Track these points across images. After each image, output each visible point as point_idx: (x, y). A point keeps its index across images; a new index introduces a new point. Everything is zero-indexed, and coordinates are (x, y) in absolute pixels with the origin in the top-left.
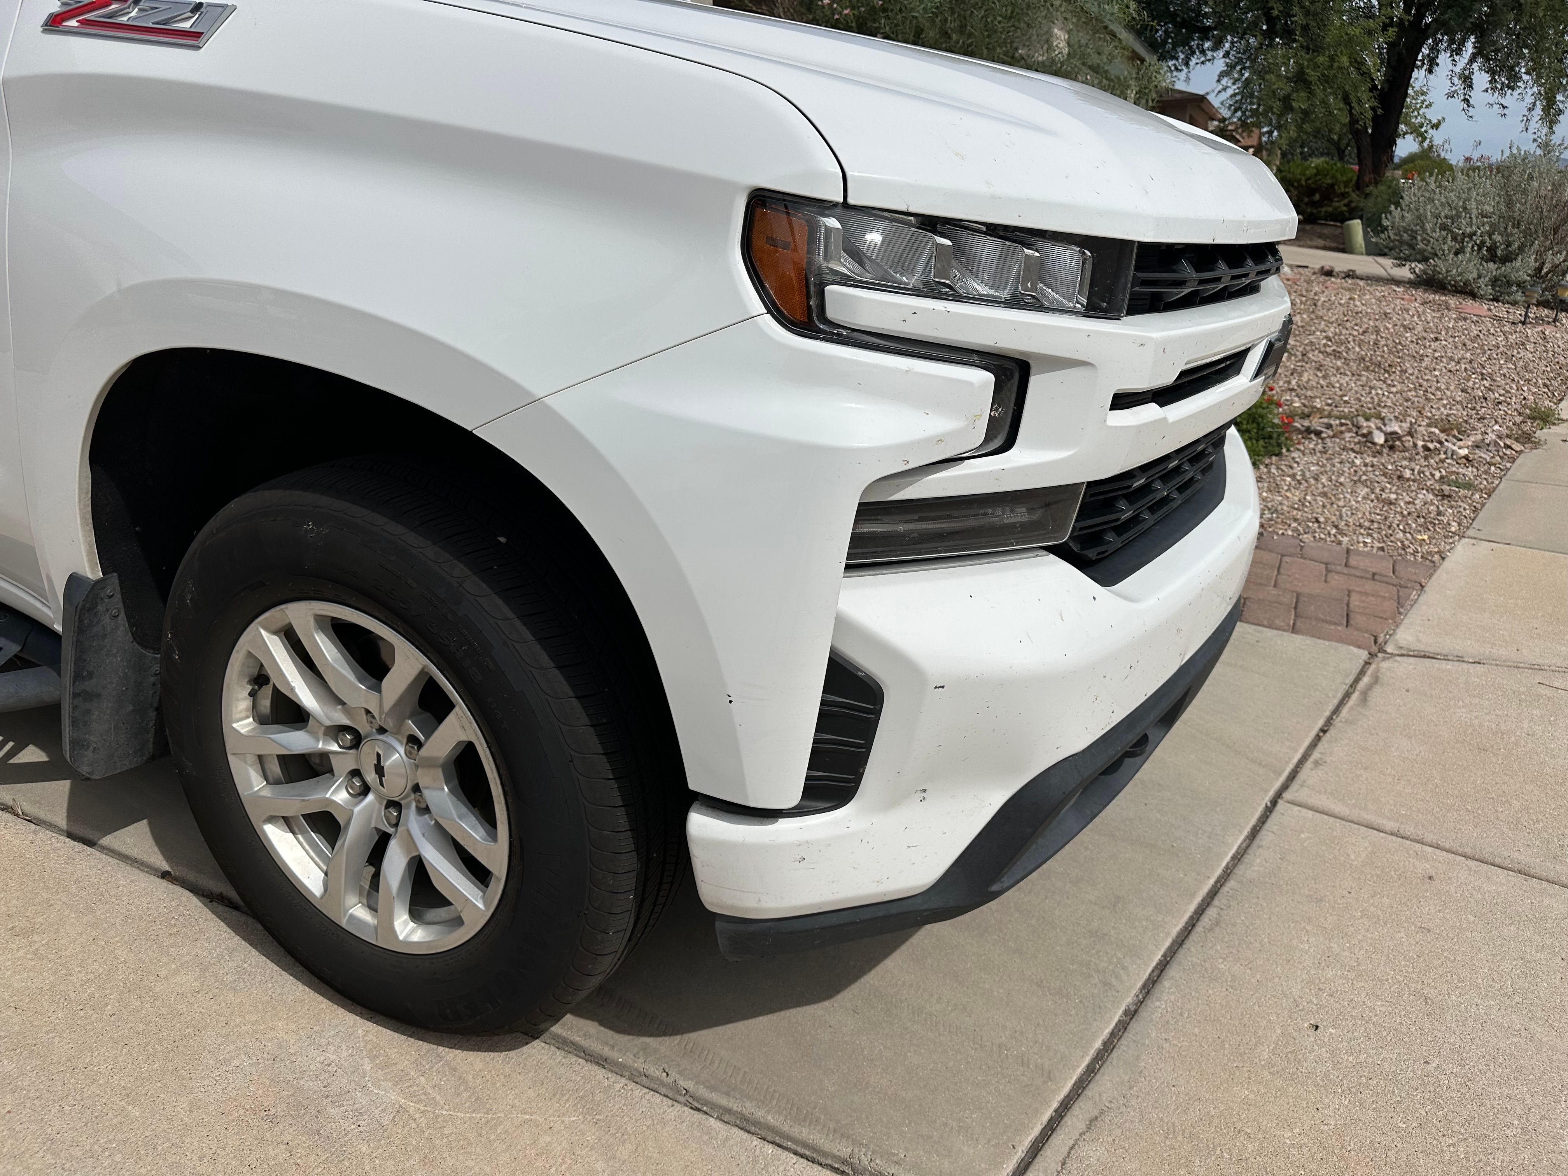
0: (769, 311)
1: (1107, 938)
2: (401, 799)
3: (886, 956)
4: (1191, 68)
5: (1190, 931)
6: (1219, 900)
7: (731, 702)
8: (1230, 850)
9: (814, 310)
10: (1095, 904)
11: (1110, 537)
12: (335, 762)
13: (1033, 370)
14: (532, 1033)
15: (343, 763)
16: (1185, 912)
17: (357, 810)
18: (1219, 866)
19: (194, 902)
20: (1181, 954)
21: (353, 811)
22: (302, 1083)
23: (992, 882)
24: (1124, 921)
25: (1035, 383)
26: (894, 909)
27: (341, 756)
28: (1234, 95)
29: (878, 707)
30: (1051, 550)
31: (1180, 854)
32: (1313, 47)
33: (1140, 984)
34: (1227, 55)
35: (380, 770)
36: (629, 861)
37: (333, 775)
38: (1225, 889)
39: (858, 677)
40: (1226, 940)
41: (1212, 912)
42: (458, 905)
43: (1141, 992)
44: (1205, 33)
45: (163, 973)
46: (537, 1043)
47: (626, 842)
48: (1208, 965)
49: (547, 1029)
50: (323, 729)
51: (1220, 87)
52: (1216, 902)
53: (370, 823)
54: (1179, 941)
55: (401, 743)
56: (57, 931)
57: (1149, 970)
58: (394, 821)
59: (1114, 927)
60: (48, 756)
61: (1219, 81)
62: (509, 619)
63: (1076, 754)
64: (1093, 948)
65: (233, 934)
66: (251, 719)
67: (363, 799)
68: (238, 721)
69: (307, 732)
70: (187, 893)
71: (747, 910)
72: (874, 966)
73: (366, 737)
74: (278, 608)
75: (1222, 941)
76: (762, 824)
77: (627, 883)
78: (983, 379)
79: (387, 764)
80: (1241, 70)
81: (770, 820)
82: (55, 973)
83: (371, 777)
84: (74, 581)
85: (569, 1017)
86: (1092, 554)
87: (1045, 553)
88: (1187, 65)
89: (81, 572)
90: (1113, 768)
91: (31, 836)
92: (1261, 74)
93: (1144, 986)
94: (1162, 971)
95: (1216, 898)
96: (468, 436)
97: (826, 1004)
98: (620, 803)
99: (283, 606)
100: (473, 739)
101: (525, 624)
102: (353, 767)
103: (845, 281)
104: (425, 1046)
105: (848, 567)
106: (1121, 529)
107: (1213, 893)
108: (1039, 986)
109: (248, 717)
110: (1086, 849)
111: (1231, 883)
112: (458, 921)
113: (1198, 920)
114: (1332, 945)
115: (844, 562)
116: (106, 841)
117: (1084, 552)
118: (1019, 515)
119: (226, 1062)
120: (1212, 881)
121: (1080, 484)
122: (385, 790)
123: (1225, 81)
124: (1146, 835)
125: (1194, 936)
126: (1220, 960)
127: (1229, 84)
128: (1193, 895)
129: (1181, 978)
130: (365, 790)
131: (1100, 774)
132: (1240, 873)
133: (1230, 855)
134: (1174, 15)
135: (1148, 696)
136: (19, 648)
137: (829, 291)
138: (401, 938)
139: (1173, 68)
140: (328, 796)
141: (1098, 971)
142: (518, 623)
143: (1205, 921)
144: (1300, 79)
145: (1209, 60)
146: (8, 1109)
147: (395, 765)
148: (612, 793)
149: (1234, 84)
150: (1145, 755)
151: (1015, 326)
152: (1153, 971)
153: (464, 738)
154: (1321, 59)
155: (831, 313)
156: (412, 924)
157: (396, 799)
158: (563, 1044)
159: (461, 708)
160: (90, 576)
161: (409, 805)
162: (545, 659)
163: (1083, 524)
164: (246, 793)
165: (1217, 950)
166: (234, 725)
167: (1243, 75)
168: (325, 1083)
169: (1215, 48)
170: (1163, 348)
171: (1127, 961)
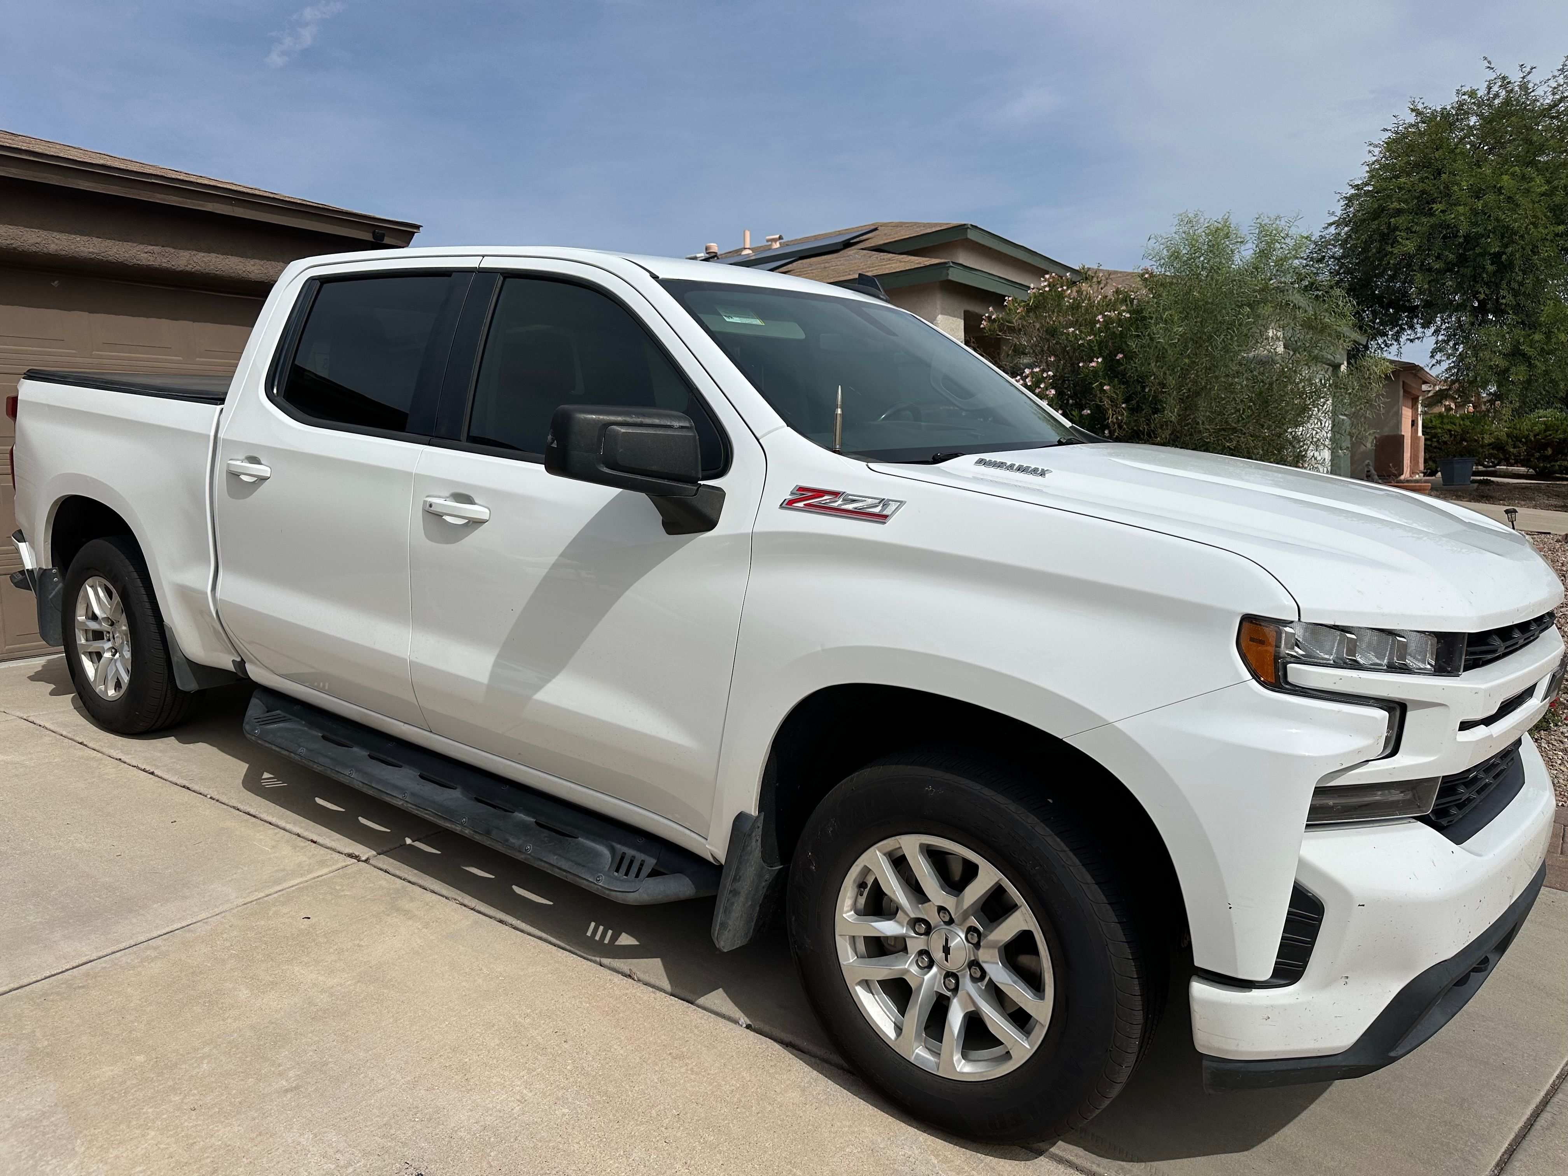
0: (1254, 678)
1: (1460, 1127)
2: (958, 972)
3: (1284, 1126)
4: (1402, 344)
5: (1529, 1129)
6: (1551, 1108)
7: (1230, 908)
8: (1554, 1071)
9: (1281, 677)
10: (1445, 1102)
11: (1454, 811)
12: (909, 943)
13: (1408, 709)
14: (1040, 1153)
15: (916, 944)
16: (1523, 1114)
17: (927, 977)
18: (1547, 1082)
19: (777, 1046)
20: (1525, 1143)
21: (924, 979)
22: (896, 1166)
23: (1392, 1049)
24: (1472, 1117)
25: (1410, 715)
26: (1324, 1063)
27: (915, 939)
28: (1450, 369)
29: (1320, 917)
30: (1418, 819)
31: (1511, 1071)
32: (1530, 324)
33: (1494, 1163)
34: (1437, 332)
35: (946, 950)
36: (1139, 1017)
37: (907, 953)
38: (1555, 1100)
39: (1308, 897)
40: (1562, 1137)
41: (1546, 1117)
42: (1009, 1044)
43: (1496, 1169)
44: (1413, 311)
45: (778, 1090)
46: (1042, 1158)
47: (1137, 1003)
48: (1549, 1154)
49: (1047, 1150)
50: (908, 919)
51: (1434, 361)
52: (1548, 1108)
53: (934, 987)
54: (1522, 1135)
55: (963, 931)
56: (699, 1058)
57: (1500, 1154)
58: (952, 986)
59: (1463, 1120)
60: (638, 940)
61: (1432, 357)
62: (1065, 851)
63: (1446, 961)
64: (1450, 1134)
65: (811, 1069)
66: (853, 912)
67: (928, 972)
68: (846, 913)
69: (897, 922)
70: (770, 1040)
71: (1227, 1052)
72: (1277, 1131)
73: (934, 928)
74: (893, 838)
75: (1559, 1137)
76: (1241, 992)
77: (1137, 1031)
78: (1382, 715)
79: (952, 944)
80: (1455, 345)
81: (1246, 990)
82: (711, 1084)
83: (938, 955)
84: (741, 818)
85: (1060, 1143)
86: (1444, 822)
87: (1414, 820)
88: (1397, 340)
89: (747, 811)
90: (1462, 981)
91: (653, 995)
92: (1476, 349)
93: (1497, 1165)
94: (1511, 1155)
95: (1548, 1105)
96: (1061, 741)
97: (1246, 1153)
98: (1135, 976)
99: (898, 837)
100: (1032, 929)
101: (1075, 855)
102: (923, 947)
103: (1298, 660)
104: (969, 1153)
105: (1307, 826)
106: (1460, 806)
107: (1545, 1103)
108: (1410, 1156)
109: (851, 910)
111: (1560, 1096)
112: (1008, 1056)
113: (1535, 1121)
115: (1305, 823)
116: (701, 1001)
117: (1439, 821)
118: (1396, 796)
119: (842, 1149)
120: (1542, 1093)
121: (1438, 777)
122: (948, 964)
123: (1438, 356)
124: (1478, 1054)
125: (1533, 1132)
126: (1560, 1151)
127: (1443, 358)
128: (1528, 1102)
129: (1528, 1161)
130: (931, 964)
131: (1454, 985)
133: (1556, 1074)
134: (1379, 299)
135: (1491, 924)
136: (655, 861)
137: (1290, 667)
138: (958, 1070)
139: (1383, 346)
140: (906, 967)
141: (1457, 1150)
142: (1071, 854)
143: (1542, 1121)
144: (1516, 354)
145: (1418, 338)
146: (721, 1162)
147: (958, 948)
148: (1131, 969)
149: (1448, 358)
150: (1487, 972)
151: (1401, 685)
152: (1503, 1155)
153: (1025, 928)
154: (1537, 337)
155: (1291, 679)
156: (963, 1061)
157: (955, 971)
158: (1060, 1160)
159: (1025, 907)
160: (753, 814)
161: (964, 976)
162: (1088, 878)
163: (1439, 802)
164: (845, 963)
165: (1555, 1143)
166: (844, 915)
167: (1457, 350)
168: (911, 1168)
169: (1425, 326)
170: (1489, 693)
171: (1480, 1146)
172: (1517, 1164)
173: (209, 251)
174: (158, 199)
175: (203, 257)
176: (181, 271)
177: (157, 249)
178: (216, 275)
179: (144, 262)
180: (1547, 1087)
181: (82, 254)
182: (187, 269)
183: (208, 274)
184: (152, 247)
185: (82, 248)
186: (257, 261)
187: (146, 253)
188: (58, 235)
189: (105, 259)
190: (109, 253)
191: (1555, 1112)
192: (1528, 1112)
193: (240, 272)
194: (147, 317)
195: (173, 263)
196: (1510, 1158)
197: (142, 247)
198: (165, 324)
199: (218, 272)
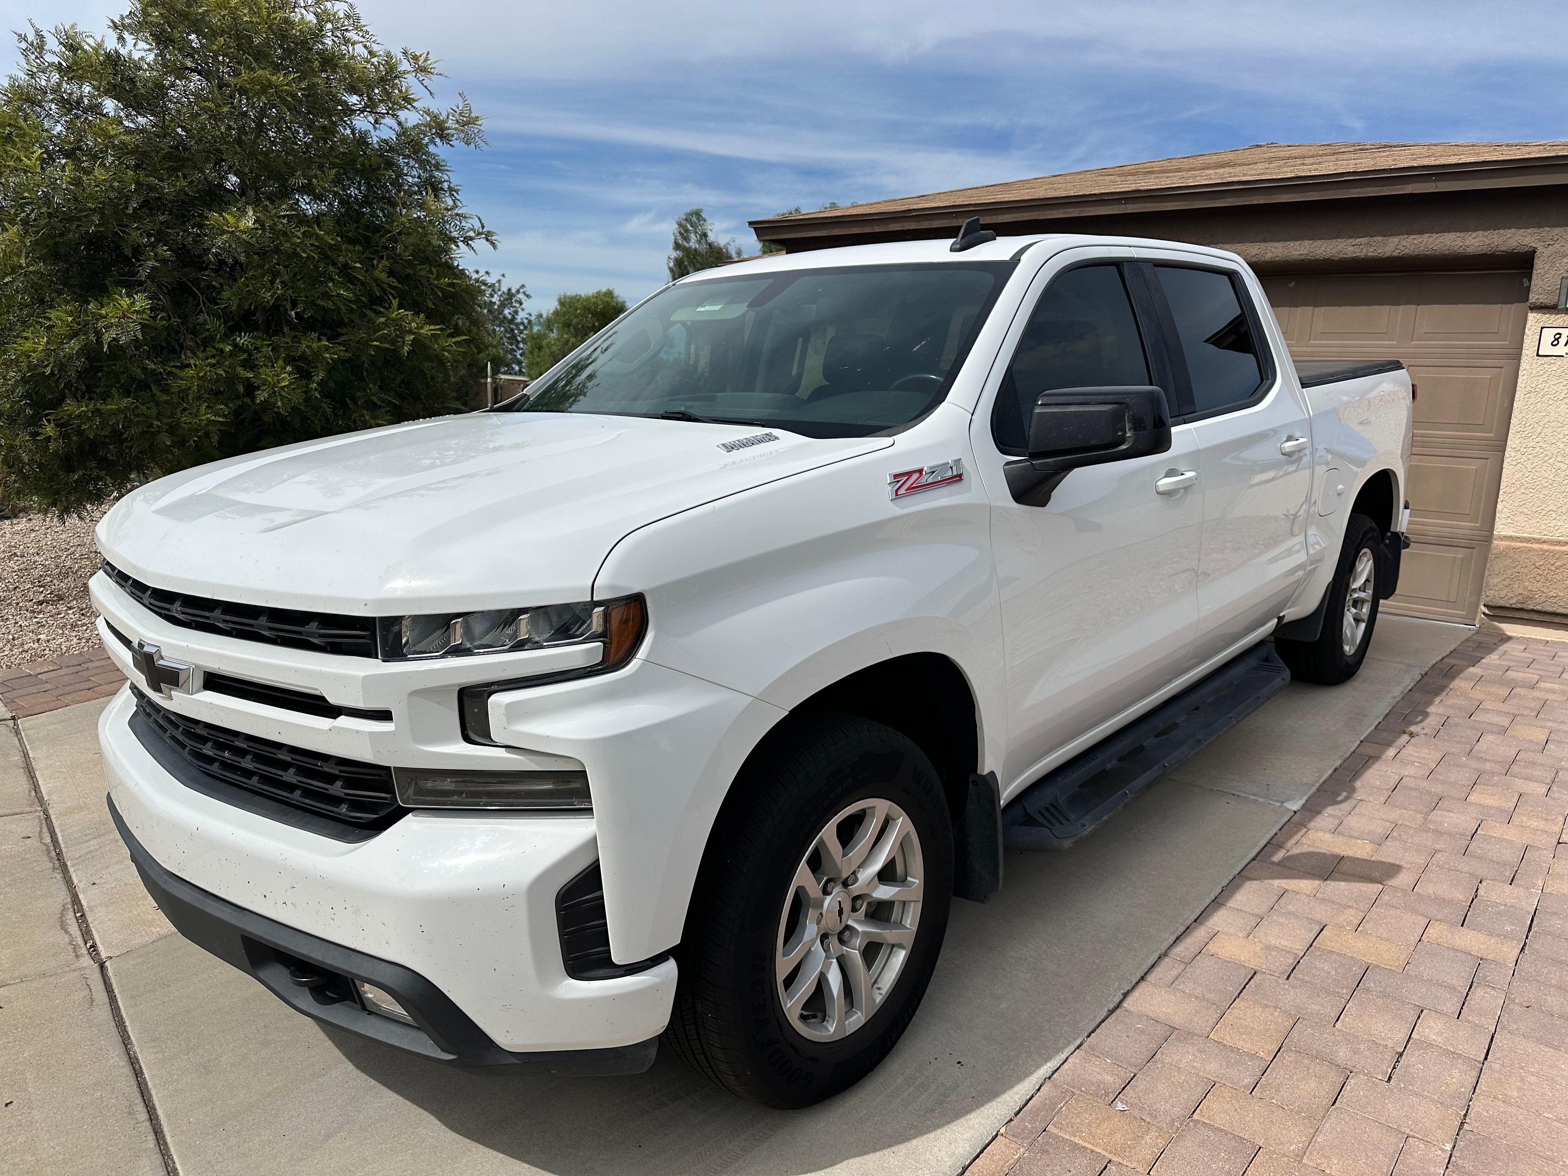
1: (185, 1053)
5: (144, 1100)
6: (146, 1127)
16: (163, 1107)
20: (134, 1085)
24: (187, 1066)
31: (211, 1130)
40: (113, 1108)
48: (108, 1087)
52: (149, 1127)
54: (145, 1092)
57: (142, 1063)
59: (188, 1060)
64: (185, 1043)
75: (114, 1106)
95: (152, 1130)
107: (158, 1132)
110: (269, 1074)
111: (152, 1145)
113: (148, 1112)
114: (33, 1158)
120: (169, 1139)
124: (251, 1118)
125: (138, 1098)
126: (103, 1094)
128: (168, 1116)
129: (116, 1070)
132: (154, 1157)
141: (168, 1039)
143: (140, 1108)
152: (140, 1066)
165: (111, 1097)
171: (160, 1056)
172: (122, 1064)
173: (1422, 233)
174: (1354, 194)
175: (1415, 239)
176: (1388, 257)
177: (1364, 240)
178: (1427, 255)
179: (1350, 255)
180: (173, 1150)
181: (1294, 257)
182: (1394, 254)
183: (1418, 255)
184: (1359, 240)
185: (1293, 252)
186: (1481, 232)
187: (1354, 246)
188: (1275, 244)
189: (1313, 258)
190: (1318, 252)
191: (139, 1125)
192: (160, 1112)
193: (1456, 249)
194: (1369, 305)
195: (1380, 251)
196: (134, 1069)
197: (1350, 241)
198: (1385, 310)
199: (1428, 253)
